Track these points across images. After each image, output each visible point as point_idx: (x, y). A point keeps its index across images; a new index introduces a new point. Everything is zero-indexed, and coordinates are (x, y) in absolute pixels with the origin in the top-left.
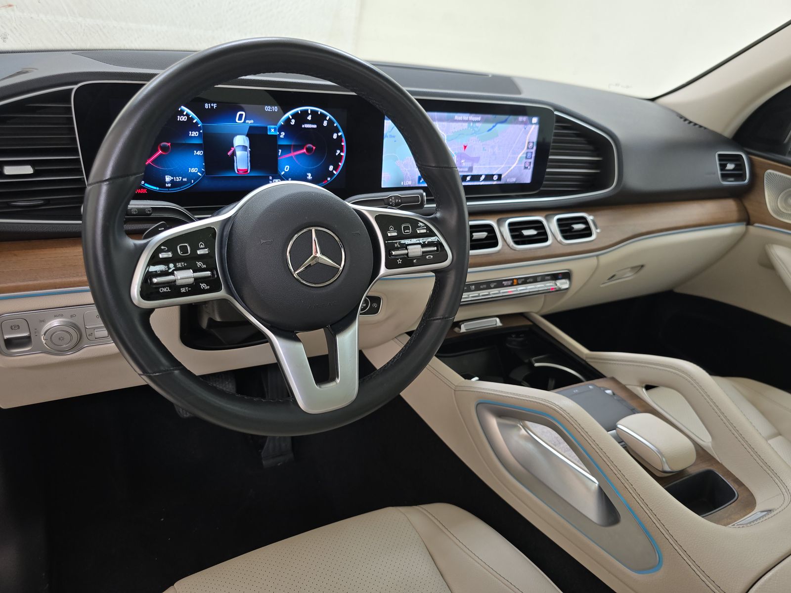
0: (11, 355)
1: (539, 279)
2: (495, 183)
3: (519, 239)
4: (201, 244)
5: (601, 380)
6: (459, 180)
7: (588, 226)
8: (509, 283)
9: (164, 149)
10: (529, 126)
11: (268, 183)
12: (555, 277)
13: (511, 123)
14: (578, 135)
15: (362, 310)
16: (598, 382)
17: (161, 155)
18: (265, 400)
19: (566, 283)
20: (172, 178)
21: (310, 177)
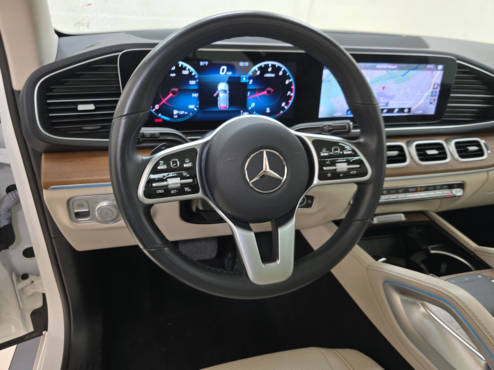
0: (78, 222)
1: (438, 188)
2: (405, 114)
3: (423, 157)
4: (187, 160)
5: (487, 270)
6: (379, 112)
7: (480, 148)
8: (414, 190)
9: (174, 93)
10: (435, 72)
11: (240, 115)
12: (451, 187)
13: (421, 69)
14: (475, 78)
15: (301, 204)
16: (486, 273)
17: (171, 97)
18: (226, 272)
19: (460, 192)
20: (178, 112)
21: (268, 110)
